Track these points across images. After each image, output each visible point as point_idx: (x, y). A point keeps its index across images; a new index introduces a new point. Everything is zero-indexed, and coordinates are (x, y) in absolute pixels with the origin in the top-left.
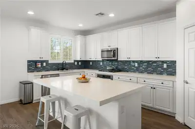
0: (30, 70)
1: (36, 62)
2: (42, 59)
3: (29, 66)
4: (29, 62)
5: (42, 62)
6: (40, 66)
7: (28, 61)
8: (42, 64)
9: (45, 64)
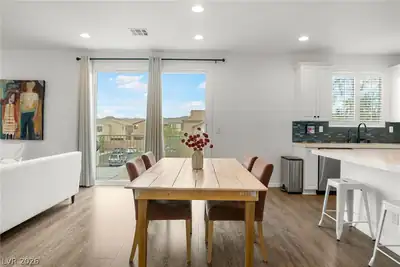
0: (296, 139)
1: (305, 125)
2: (317, 120)
3: (294, 131)
4: (295, 124)
5: (317, 125)
6: (313, 132)
7: (294, 122)
8: (317, 129)
9: (321, 129)
